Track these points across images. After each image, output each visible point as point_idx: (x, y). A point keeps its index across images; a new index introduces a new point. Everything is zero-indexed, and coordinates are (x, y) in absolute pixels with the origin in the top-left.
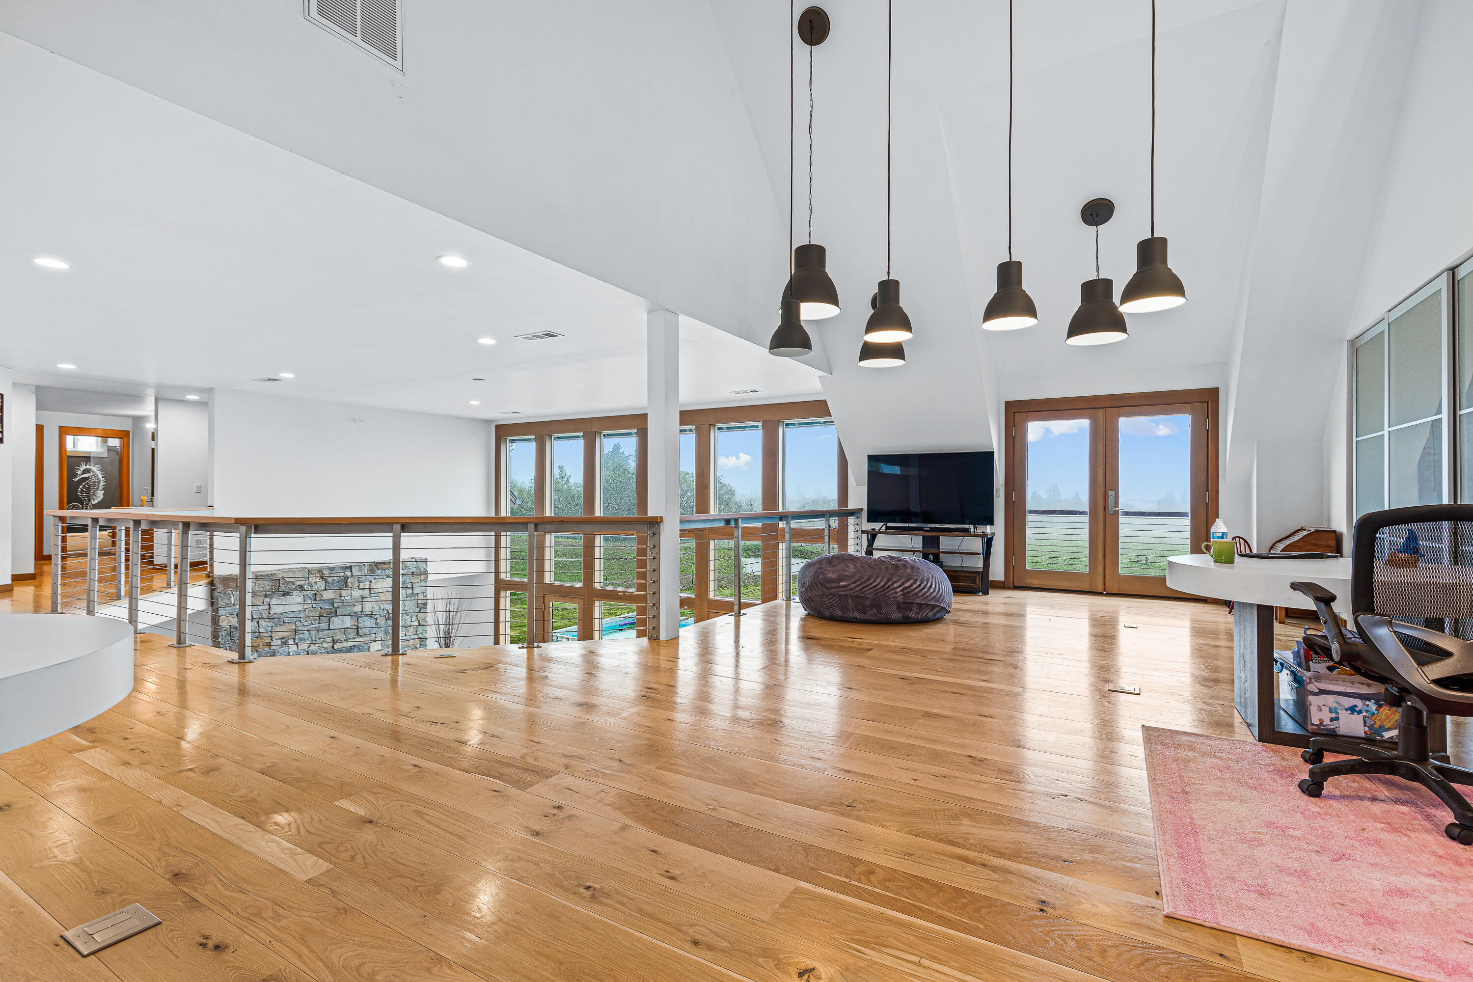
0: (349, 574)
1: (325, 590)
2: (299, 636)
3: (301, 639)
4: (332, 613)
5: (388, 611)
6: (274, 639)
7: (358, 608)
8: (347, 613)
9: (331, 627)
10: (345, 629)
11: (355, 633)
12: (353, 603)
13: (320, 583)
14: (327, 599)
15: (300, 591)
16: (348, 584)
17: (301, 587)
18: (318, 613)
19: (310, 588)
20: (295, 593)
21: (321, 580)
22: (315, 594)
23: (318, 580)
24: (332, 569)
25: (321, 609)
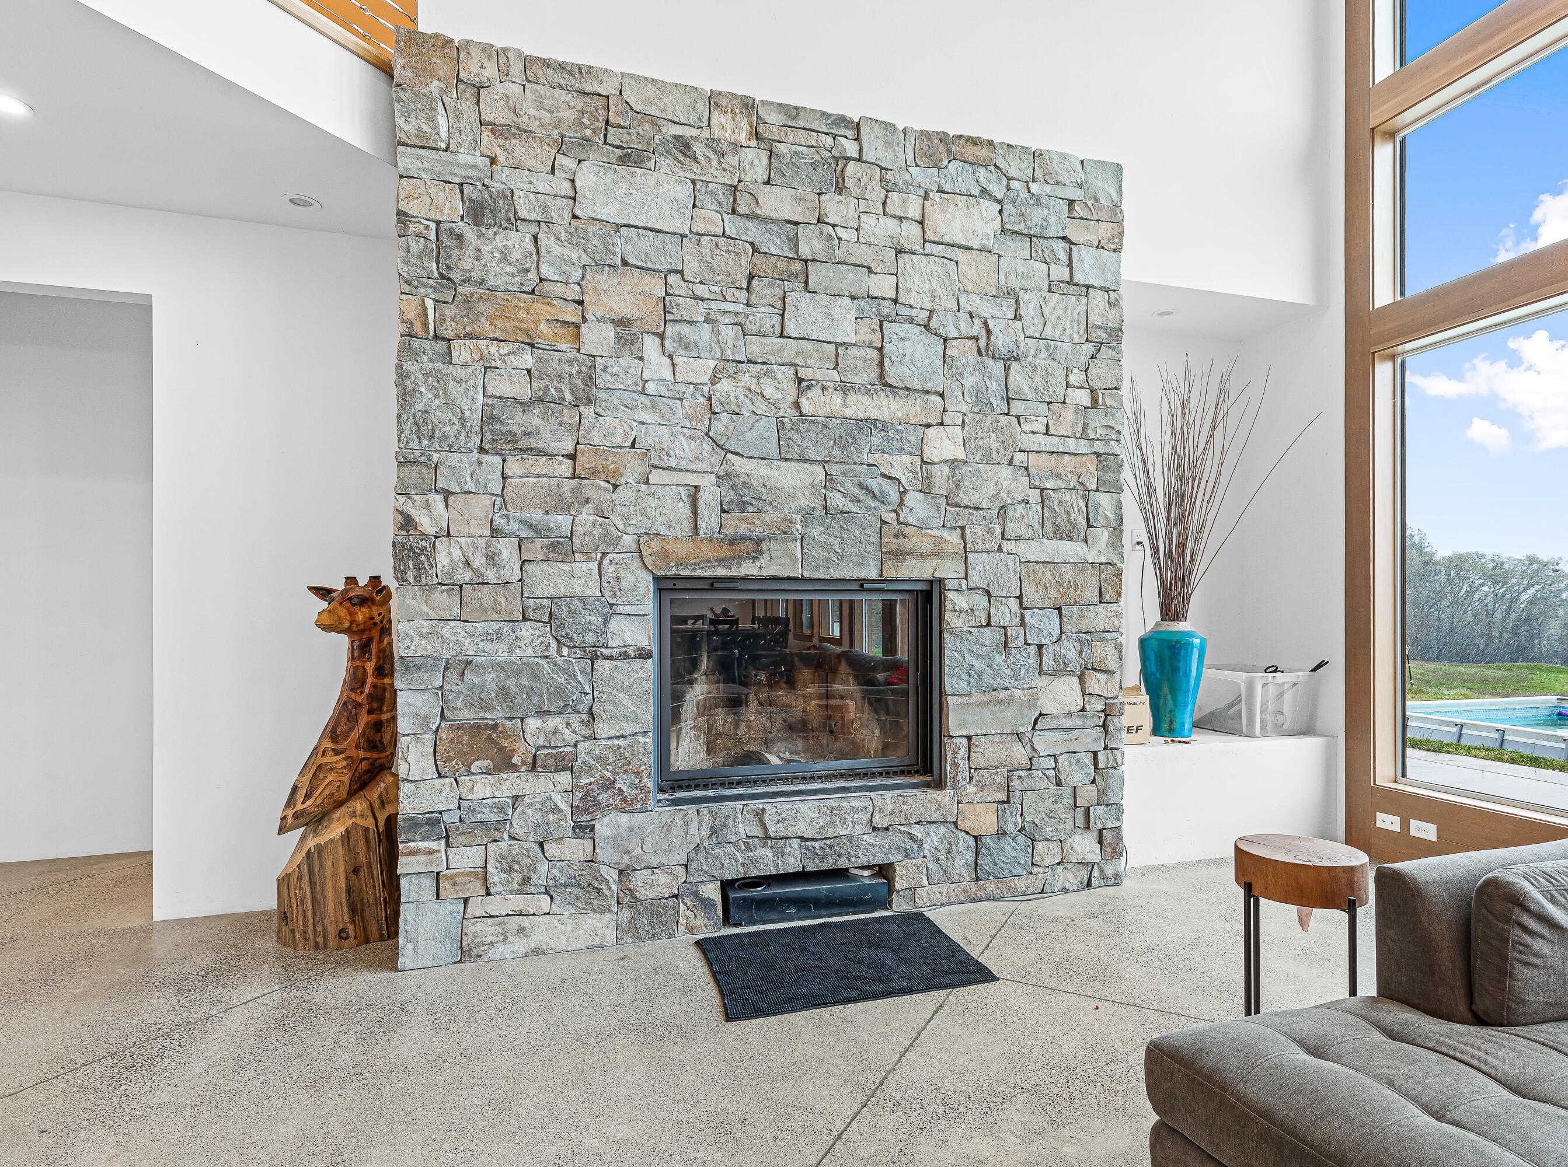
1: (768, 182)
2: (677, 327)
3: (686, 345)
4: (791, 276)
5: (986, 323)
6: (590, 316)
7: (884, 286)
8: (843, 287)
9: (790, 329)
10: (837, 345)
11: (874, 375)
12: (865, 256)
13: (749, 154)
14: (774, 215)
15: (681, 158)
16: (848, 184)
17: (684, 146)
18: (744, 261)
19: (714, 159)
20: (664, 163)
21: (753, 143)
22: (735, 187)
23: (742, 138)
24: (793, 112)
25: (755, 250)
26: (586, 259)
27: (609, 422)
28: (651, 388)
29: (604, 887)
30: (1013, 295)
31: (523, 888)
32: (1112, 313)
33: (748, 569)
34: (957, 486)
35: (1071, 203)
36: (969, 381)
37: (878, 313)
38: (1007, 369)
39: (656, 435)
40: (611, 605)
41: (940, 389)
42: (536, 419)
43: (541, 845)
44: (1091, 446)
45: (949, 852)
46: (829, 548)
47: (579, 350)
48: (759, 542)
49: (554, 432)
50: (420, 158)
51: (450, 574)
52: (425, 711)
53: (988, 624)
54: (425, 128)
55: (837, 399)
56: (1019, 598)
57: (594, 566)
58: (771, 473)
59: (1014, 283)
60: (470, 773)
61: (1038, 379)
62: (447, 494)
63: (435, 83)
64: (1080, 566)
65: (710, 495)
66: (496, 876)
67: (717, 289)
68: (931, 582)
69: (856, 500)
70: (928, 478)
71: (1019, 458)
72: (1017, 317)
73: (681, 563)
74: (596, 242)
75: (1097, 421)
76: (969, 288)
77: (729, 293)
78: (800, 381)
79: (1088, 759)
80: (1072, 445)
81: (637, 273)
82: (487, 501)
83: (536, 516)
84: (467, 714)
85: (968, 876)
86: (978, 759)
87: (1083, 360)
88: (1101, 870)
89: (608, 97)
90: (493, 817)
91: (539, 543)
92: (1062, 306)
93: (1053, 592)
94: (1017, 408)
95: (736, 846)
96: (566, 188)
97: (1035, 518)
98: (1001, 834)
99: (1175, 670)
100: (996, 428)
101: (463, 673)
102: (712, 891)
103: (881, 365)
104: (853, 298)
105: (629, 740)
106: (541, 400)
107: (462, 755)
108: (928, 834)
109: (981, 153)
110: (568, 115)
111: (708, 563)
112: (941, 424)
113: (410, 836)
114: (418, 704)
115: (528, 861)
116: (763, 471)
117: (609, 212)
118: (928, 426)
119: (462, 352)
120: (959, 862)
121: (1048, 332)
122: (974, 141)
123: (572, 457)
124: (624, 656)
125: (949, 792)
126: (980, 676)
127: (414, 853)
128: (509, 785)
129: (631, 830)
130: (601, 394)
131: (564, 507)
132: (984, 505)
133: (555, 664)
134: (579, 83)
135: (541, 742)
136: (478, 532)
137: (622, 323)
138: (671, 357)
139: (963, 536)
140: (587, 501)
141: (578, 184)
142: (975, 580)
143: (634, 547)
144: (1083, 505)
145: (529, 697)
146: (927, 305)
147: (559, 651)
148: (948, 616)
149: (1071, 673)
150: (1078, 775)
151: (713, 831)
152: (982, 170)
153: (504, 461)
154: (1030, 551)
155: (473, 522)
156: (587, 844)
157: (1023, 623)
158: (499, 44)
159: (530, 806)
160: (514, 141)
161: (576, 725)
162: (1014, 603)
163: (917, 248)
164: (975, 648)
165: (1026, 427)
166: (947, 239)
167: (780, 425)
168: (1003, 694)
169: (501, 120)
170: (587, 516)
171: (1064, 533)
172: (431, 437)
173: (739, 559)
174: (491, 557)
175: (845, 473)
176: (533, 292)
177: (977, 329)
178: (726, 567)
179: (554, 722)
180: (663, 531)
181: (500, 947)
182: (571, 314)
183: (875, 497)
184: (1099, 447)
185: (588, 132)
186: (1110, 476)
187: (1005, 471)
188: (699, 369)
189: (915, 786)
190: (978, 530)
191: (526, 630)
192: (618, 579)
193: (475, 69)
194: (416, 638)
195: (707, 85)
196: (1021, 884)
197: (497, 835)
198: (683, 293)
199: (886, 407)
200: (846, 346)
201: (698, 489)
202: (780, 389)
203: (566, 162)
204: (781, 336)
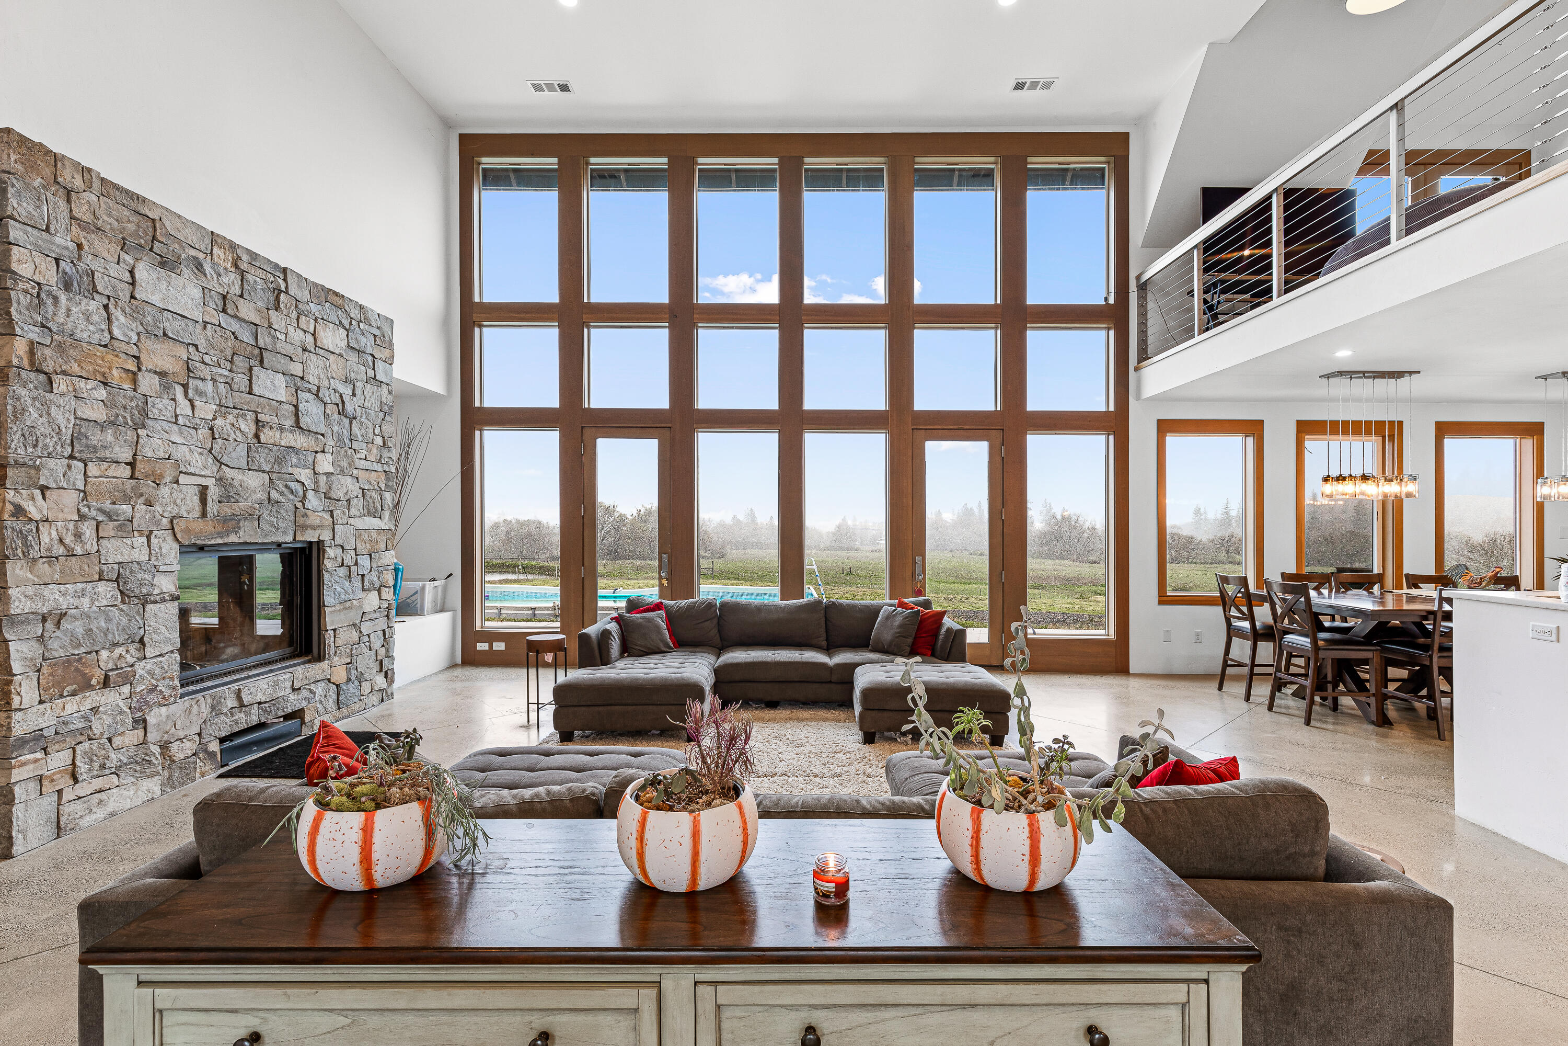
0: (281, 283)
1: (241, 296)
2: (194, 382)
3: (200, 394)
4: (254, 357)
5: (341, 396)
6: (143, 368)
7: (297, 369)
8: (279, 368)
9: (256, 390)
10: (277, 402)
11: (294, 422)
12: (289, 351)
13: (232, 275)
14: (246, 318)
15: (196, 271)
16: (282, 305)
17: (197, 265)
18: (230, 344)
19: (215, 276)
20: (186, 272)
21: (233, 270)
22: (224, 296)
23: (227, 267)
24: (254, 256)
25: (236, 338)
26: (140, 329)
27: (156, 441)
28: (181, 420)
29: (153, 759)
30: (352, 382)
31: (100, 773)
32: (390, 398)
33: (232, 538)
34: (330, 488)
35: (375, 336)
36: (334, 429)
37: (295, 385)
38: (351, 423)
39: (181, 452)
40: (155, 567)
41: (323, 432)
42: (109, 436)
43: (110, 740)
44: (383, 467)
45: (326, 696)
46: (271, 525)
47: (135, 390)
48: (238, 521)
49: (120, 447)
50: (26, 233)
51: (48, 549)
52: (30, 655)
53: (342, 565)
54: (34, 213)
55: (278, 434)
56: (355, 549)
57: (144, 539)
58: (245, 478)
59: (353, 375)
60: (61, 696)
61: (363, 430)
62: (44, 489)
63: (39, 180)
64: (380, 531)
65: (214, 492)
66: (82, 767)
67: (215, 359)
68: (316, 543)
69: (282, 494)
70: (317, 482)
71: (355, 472)
72: (354, 395)
73: (195, 536)
74: (149, 319)
75: (385, 454)
76: (334, 376)
78: (259, 422)
79: (380, 633)
80: (376, 467)
81: (172, 343)
82: (75, 494)
83: (107, 506)
84: (61, 653)
85: (334, 707)
86: (339, 642)
87: (379, 421)
88: (386, 692)
89: (154, 221)
90: (81, 725)
91: (111, 525)
92: (371, 391)
93: (368, 546)
94: (355, 445)
95: (226, 715)
96: (126, 275)
97: (361, 506)
98: (349, 680)
100: (346, 456)
101: (59, 622)
102: (215, 747)
103: (297, 416)
104: (284, 374)
105: (166, 656)
106: (112, 423)
107: (57, 684)
108: (317, 688)
109: (339, 301)
110: (128, 226)
111: (210, 535)
112: (323, 451)
113: (20, 752)
114: (25, 650)
115: (103, 752)
116: (240, 477)
117: (156, 299)
118: (316, 452)
119: (61, 383)
120: (331, 701)
121: (366, 404)
122: (336, 294)
123: (132, 464)
124: (163, 600)
125: (326, 662)
126: (339, 594)
127: (23, 764)
128: (92, 698)
129: (168, 717)
130: (149, 422)
131: (126, 499)
132: (342, 499)
133: (122, 610)
134: (134, 205)
135: (110, 666)
136: (69, 517)
137: (162, 374)
138: (190, 400)
139: (332, 516)
140: (141, 495)
141: (137, 276)
142: (338, 541)
143: (169, 526)
144: (380, 499)
145: (106, 635)
146: (316, 383)
147: (123, 602)
148: (326, 561)
149: (374, 589)
150: (377, 642)
151: (213, 708)
152: (340, 311)
153: (86, 465)
154: (360, 523)
155: (66, 510)
156: (141, 733)
157: (356, 564)
158: (84, 163)
159: (104, 713)
160: (93, 236)
161: (132, 651)
162: (353, 552)
163: (312, 350)
164: (337, 579)
165: (358, 456)
166: (326, 348)
167: (249, 449)
168: (348, 604)
169: (84, 218)
170: (141, 505)
171: (370, 514)
172: (35, 446)
173: (226, 532)
174: (78, 536)
175: (279, 479)
176: (105, 346)
177: (338, 399)
178: (222, 537)
179: (119, 651)
180: (185, 515)
181: (87, 818)
182: (131, 365)
183: (292, 492)
184: (385, 468)
185: (142, 241)
186: (389, 483)
187: (349, 480)
188: (204, 410)
190: (339, 512)
191: (101, 587)
192: (160, 548)
193: (68, 178)
194: (23, 600)
195: (210, 228)
196: (356, 707)
197: (81, 738)
198: (197, 359)
199: (299, 441)
200: (281, 402)
201: (205, 488)
202: (248, 427)
203: (129, 259)
204: (250, 393)
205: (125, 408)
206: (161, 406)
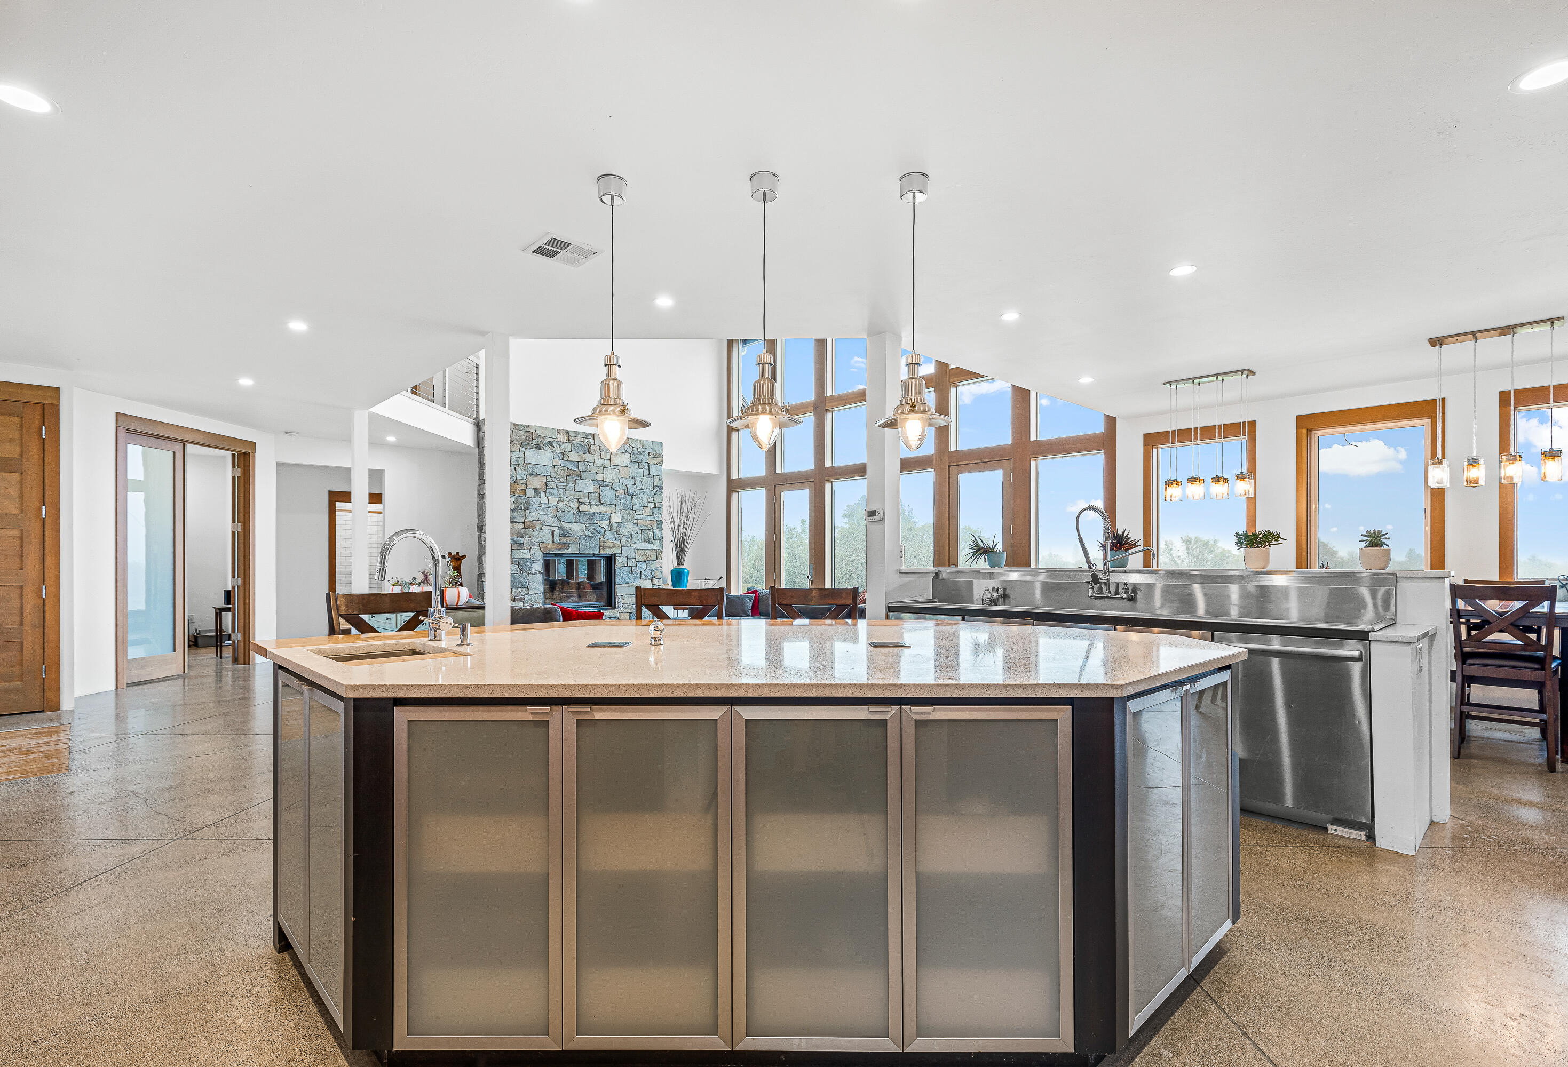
0: (592, 442)
1: (571, 451)
2: (549, 490)
3: (551, 494)
4: (577, 475)
5: (627, 486)
6: (528, 488)
7: (600, 477)
8: (590, 478)
9: (577, 489)
10: (588, 493)
11: (598, 500)
12: (595, 469)
13: (567, 444)
14: (573, 460)
15: (550, 446)
16: (591, 451)
17: (551, 444)
18: (565, 472)
19: (558, 446)
20: (546, 448)
21: (568, 441)
22: (563, 453)
23: (565, 441)
24: (577, 433)
25: (568, 469)
26: (527, 473)
27: (533, 514)
28: (543, 505)
30: (634, 478)
32: (660, 482)
33: (566, 551)
34: (619, 529)
35: (649, 453)
36: (622, 502)
37: (599, 484)
38: (632, 498)
39: (544, 517)
40: (533, 561)
41: (615, 503)
42: (515, 514)
46: (586, 546)
47: (525, 496)
48: (569, 544)
49: (519, 517)
53: (627, 566)
55: (589, 507)
57: (529, 551)
58: (572, 526)
59: (634, 475)
61: (640, 501)
64: (651, 550)
65: (557, 532)
67: (559, 480)
68: (612, 555)
69: (593, 533)
70: (611, 527)
71: (635, 521)
72: (635, 484)
73: (550, 549)
74: (530, 469)
75: (656, 511)
76: (622, 477)
77: (562, 480)
78: (579, 502)
80: (649, 518)
81: (539, 476)
86: (624, 602)
87: (652, 494)
89: (532, 432)
92: (647, 481)
93: (644, 557)
94: (635, 508)
96: (523, 456)
97: (639, 537)
99: (680, 579)
100: (629, 513)
103: (600, 497)
104: (592, 480)
105: (537, 595)
106: (516, 509)
110: (524, 437)
111: (556, 550)
112: (615, 513)
116: (570, 526)
117: (533, 462)
118: (612, 513)
121: (643, 488)
123: (524, 523)
124: (536, 573)
126: (625, 580)
130: (530, 507)
131: (522, 536)
132: (626, 534)
134: (526, 429)
135: (516, 595)
137: (536, 489)
138: (548, 497)
139: (621, 542)
140: (527, 534)
141: (526, 455)
142: (624, 554)
143: (538, 546)
144: (652, 534)
145: (514, 583)
146: (611, 481)
147: (520, 572)
148: (616, 564)
149: (649, 579)
152: (625, 446)
154: (638, 546)
157: (636, 565)
161: (524, 591)
162: (634, 560)
163: (609, 467)
164: (624, 572)
165: (637, 513)
166: (617, 464)
167: (574, 514)
168: (631, 584)
170: (527, 538)
171: (647, 542)
173: (564, 549)
175: (590, 526)
176: (514, 482)
177: (624, 487)
178: (560, 550)
179: (519, 590)
180: (545, 541)
182: (524, 487)
183: (598, 532)
184: (656, 518)
185: (528, 441)
186: (659, 526)
187: (632, 525)
188: (554, 500)
189: (607, 609)
190: (625, 541)
191: (512, 567)
192: (534, 554)
195: (556, 428)
198: (550, 481)
199: (601, 509)
200: (591, 493)
201: (554, 531)
202: (574, 505)
203: (523, 449)
204: (575, 491)
205: (521, 503)
206: (535, 501)
